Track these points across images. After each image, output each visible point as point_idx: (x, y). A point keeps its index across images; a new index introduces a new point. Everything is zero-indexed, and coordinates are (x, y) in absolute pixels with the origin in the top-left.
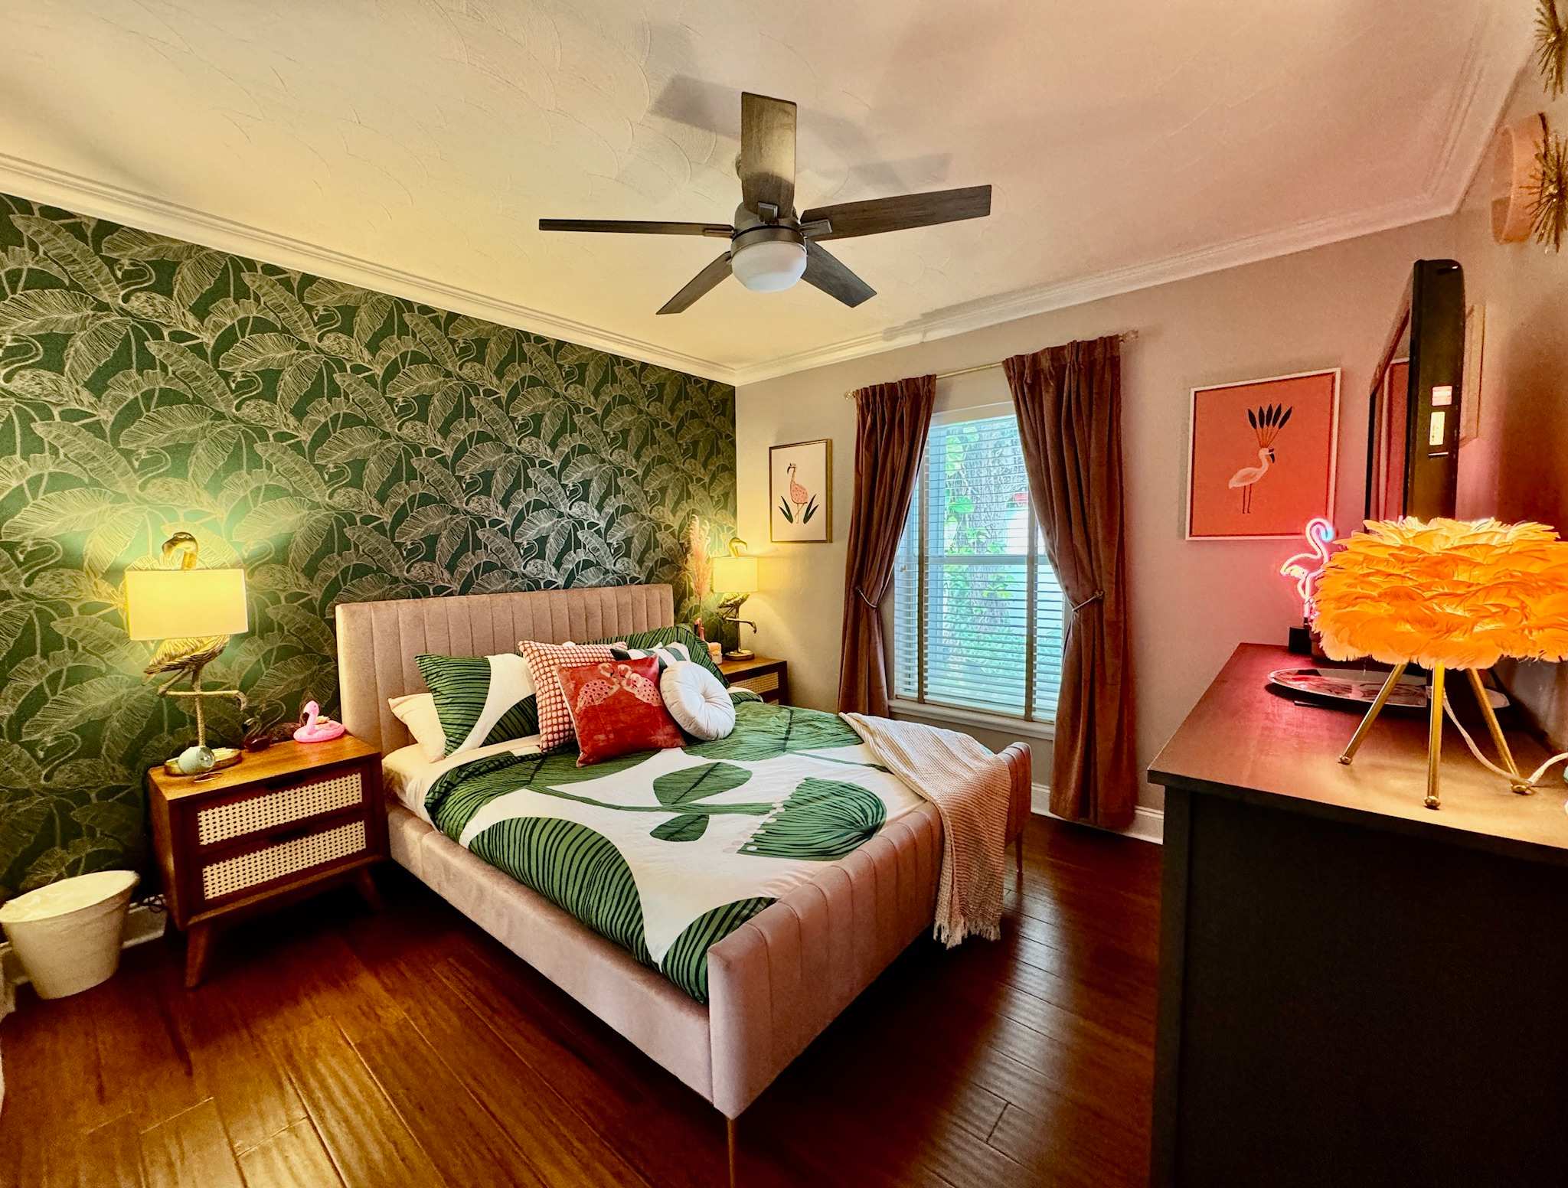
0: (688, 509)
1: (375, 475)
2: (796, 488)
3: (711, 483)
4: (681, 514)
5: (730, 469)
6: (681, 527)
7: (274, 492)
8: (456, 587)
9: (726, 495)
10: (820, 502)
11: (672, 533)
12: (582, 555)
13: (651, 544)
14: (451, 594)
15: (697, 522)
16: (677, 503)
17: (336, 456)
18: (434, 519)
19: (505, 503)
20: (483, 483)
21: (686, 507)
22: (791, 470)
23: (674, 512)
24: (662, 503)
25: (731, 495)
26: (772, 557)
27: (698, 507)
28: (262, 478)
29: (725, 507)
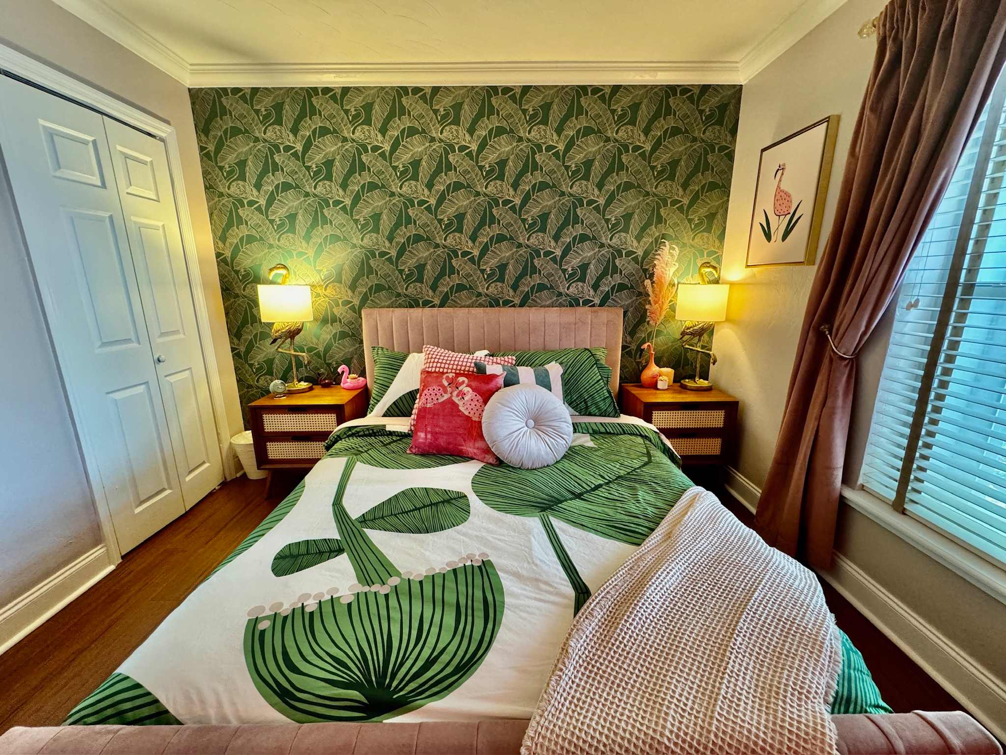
0: (657, 234)
1: (386, 222)
2: (782, 196)
3: (690, 205)
4: (647, 240)
5: (723, 187)
6: (646, 253)
7: (335, 238)
8: (437, 301)
9: (711, 217)
10: (806, 211)
11: (635, 260)
12: (537, 280)
13: (610, 269)
14: (433, 306)
15: (666, 249)
16: (643, 229)
17: (364, 212)
18: (422, 252)
19: (473, 238)
20: (457, 223)
21: (654, 231)
22: (780, 172)
23: (639, 238)
24: (626, 230)
25: (719, 216)
26: (748, 284)
27: (670, 232)
28: (328, 230)
29: (708, 230)
